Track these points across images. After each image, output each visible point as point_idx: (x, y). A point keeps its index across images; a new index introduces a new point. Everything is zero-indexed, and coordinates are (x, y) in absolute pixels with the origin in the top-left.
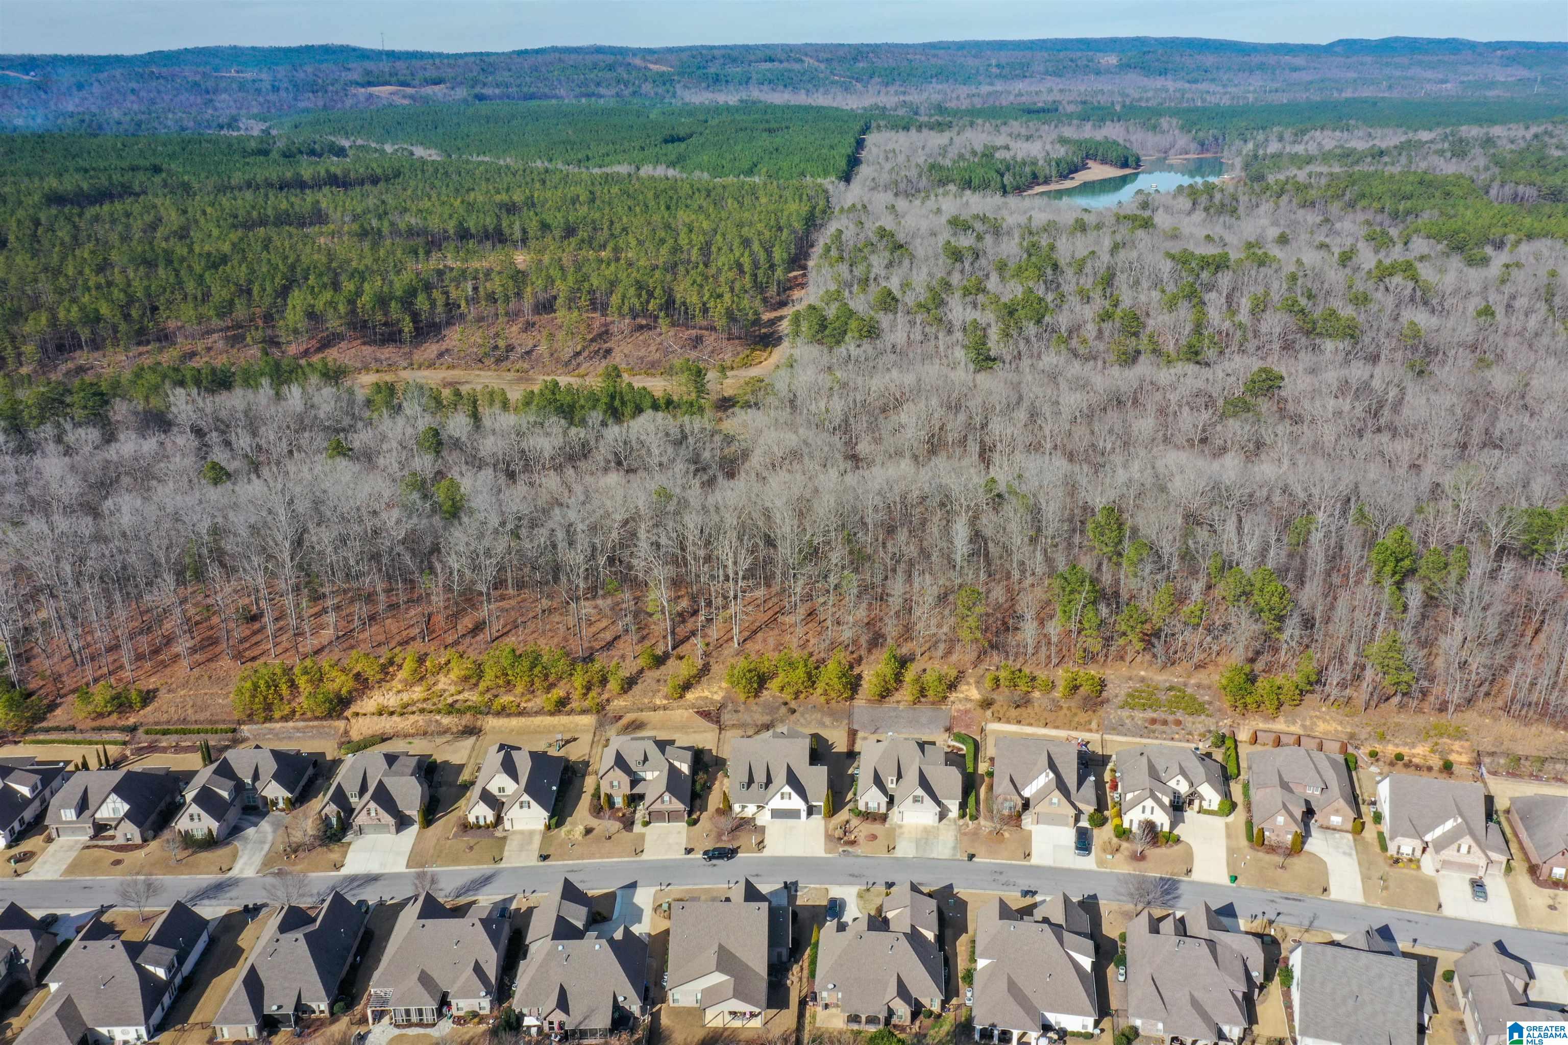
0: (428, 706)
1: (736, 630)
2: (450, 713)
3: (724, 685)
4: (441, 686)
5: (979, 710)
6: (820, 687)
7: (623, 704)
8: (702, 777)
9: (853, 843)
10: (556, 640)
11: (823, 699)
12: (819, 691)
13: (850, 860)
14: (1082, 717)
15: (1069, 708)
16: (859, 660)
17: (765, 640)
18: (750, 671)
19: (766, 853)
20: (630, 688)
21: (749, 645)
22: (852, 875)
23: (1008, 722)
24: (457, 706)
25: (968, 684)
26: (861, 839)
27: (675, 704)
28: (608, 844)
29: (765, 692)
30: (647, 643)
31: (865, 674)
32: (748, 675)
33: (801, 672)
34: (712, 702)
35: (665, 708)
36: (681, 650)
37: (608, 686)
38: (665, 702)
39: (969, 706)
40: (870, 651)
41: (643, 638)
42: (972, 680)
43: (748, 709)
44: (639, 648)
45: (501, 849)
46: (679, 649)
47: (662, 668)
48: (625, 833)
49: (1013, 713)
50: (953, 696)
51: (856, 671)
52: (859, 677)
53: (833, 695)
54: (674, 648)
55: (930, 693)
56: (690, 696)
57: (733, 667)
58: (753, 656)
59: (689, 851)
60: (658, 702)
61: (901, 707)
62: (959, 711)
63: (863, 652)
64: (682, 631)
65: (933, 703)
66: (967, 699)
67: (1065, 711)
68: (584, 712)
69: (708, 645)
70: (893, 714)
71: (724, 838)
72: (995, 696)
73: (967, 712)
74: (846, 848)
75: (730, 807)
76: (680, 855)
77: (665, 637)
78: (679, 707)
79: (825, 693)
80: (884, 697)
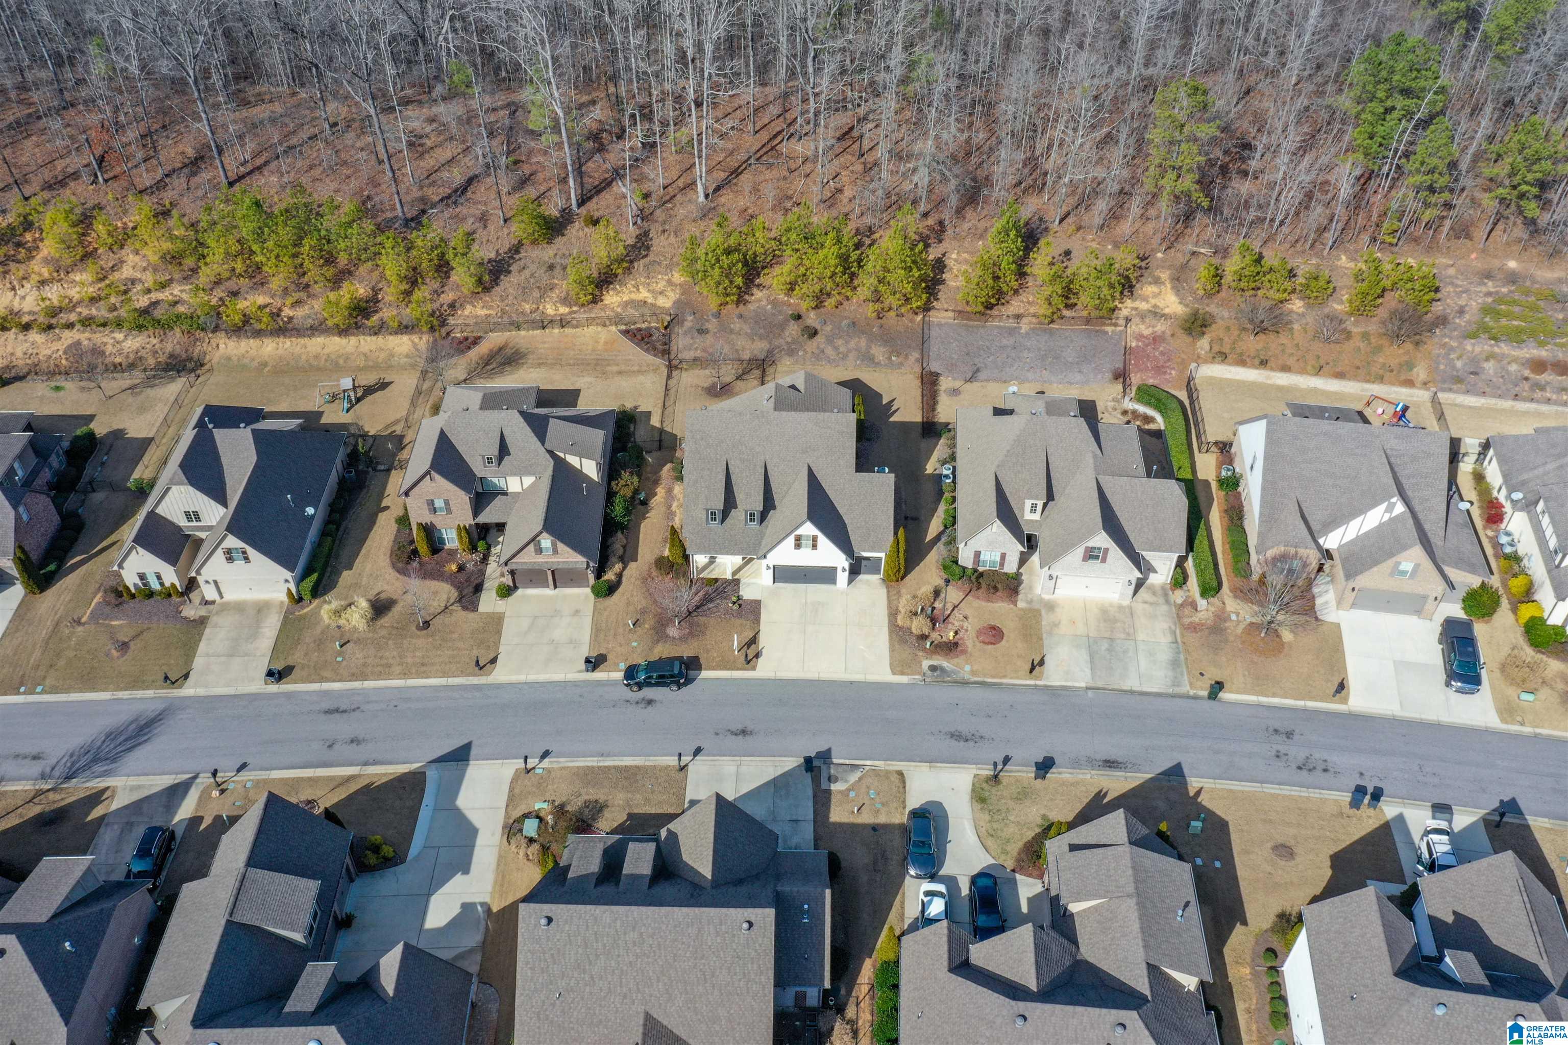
0: (100, 312)
1: (700, 169)
2: (140, 328)
3: (678, 277)
4: (126, 272)
5: (1183, 339)
6: (866, 283)
7: (481, 312)
8: (627, 481)
9: (951, 648)
10: (354, 184)
11: (870, 310)
12: (864, 292)
13: (946, 694)
14: (1393, 354)
15: (1365, 336)
16: (940, 230)
17: (755, 190)
18: (728, 252)
19: (765, 669)
20: (496, 281)
21: (726, 197)
22: (956, 736)
23: (1241, 362)
24: (158, 313)
25: (1157, 281)
26: (969, 640)
27: (583, 316)
28: (421, 641)
29: (758, 294)
30: (531, 192)
31: (952, 260)
32: (725, 261)
33: (829, 254)
34: (655, 311)
35: (563, 323)
36: (595, 207)
37: (454, 277)
38: (563, 310)
39: (1161, 327)
40: (959, 212)
41: (523, 182)
42: (1165, 275)
43: (725, 329)
44: (514, 201)
45: (189, 650)
46: (592, 205)
47: (559, 241)
48: (459, 615)
49: (1252, 344)
50: (1127, 307)
51: (933, 254)
52: (940, 265)
53: (892, 301)
54: (581, 203)
55: (1084, 299)
56: (612, 299)
57: (694, 243)
58: (735, 221)
59: (594, 663)
60: (550, 310)
61: (1025, 326)
62: (1140, 337)
63: (947, 215)
64: (597, 168)
65: (1088, 321)
66: (1157, 314)
67: (1356, 342)
68: (405, 328)
69: (646, 196)
70: (1008, 341)
71: (673, 632)
72: (1212, 308)
73: (1156, 339)
74: (938, 661)
75: (686, 558)
76: (575, 673)
77: (564, 180)
78: (590, 322)
79: (877, 298)
80: (989, 306)
